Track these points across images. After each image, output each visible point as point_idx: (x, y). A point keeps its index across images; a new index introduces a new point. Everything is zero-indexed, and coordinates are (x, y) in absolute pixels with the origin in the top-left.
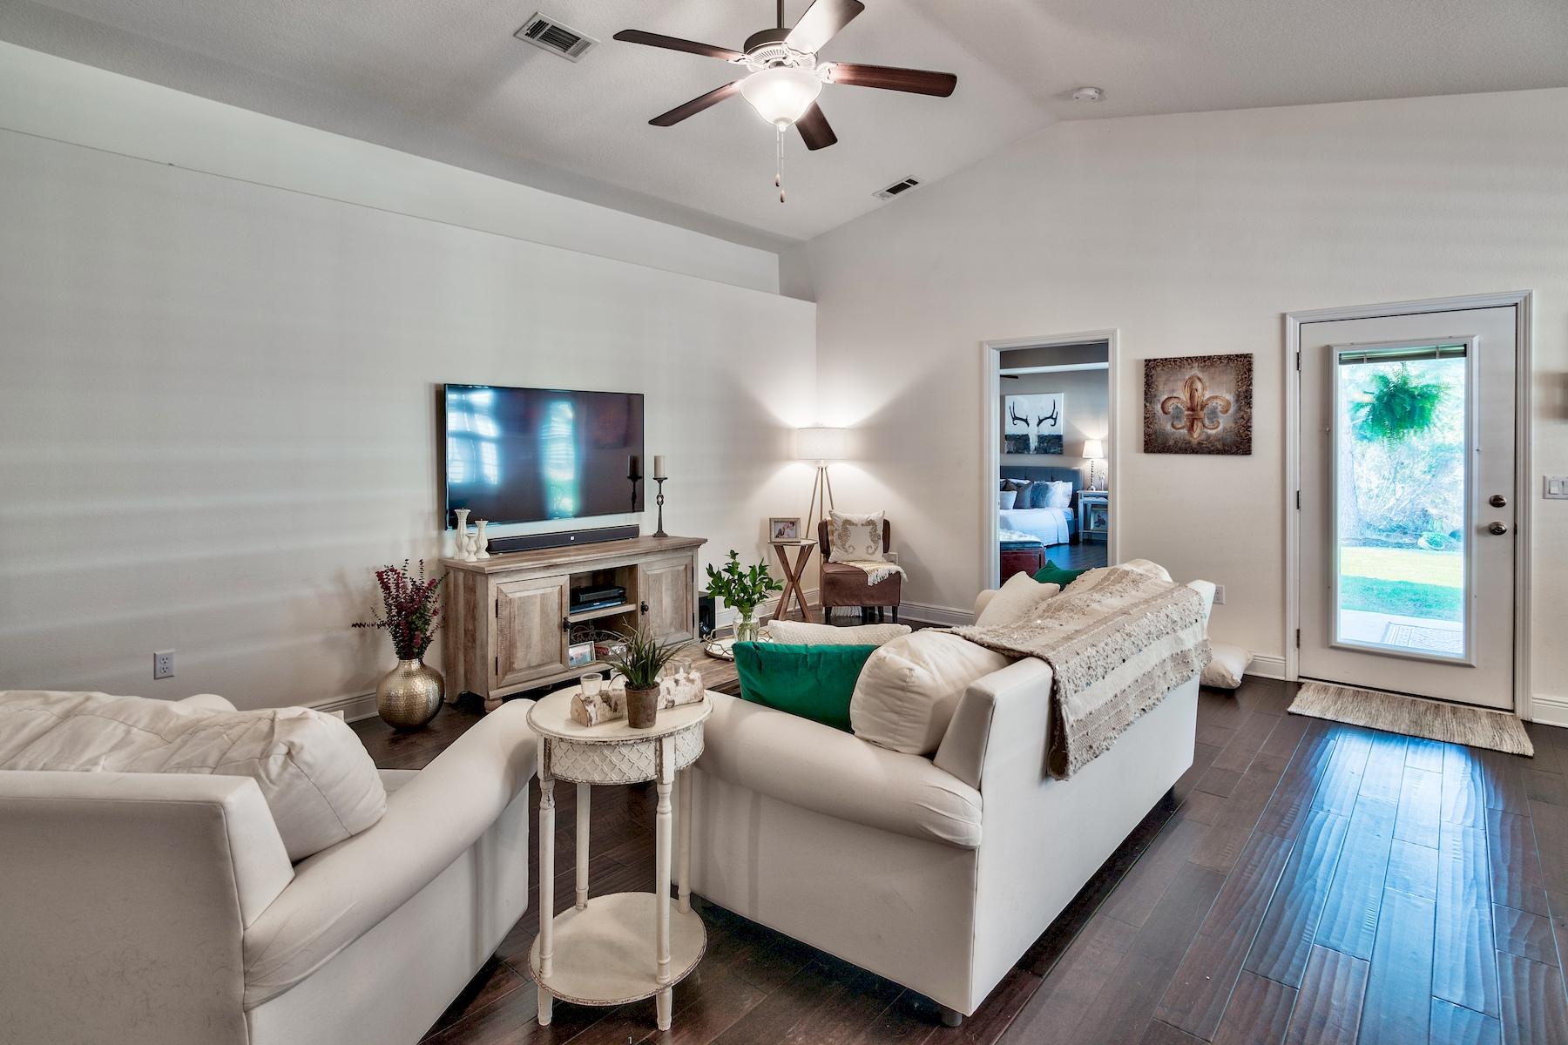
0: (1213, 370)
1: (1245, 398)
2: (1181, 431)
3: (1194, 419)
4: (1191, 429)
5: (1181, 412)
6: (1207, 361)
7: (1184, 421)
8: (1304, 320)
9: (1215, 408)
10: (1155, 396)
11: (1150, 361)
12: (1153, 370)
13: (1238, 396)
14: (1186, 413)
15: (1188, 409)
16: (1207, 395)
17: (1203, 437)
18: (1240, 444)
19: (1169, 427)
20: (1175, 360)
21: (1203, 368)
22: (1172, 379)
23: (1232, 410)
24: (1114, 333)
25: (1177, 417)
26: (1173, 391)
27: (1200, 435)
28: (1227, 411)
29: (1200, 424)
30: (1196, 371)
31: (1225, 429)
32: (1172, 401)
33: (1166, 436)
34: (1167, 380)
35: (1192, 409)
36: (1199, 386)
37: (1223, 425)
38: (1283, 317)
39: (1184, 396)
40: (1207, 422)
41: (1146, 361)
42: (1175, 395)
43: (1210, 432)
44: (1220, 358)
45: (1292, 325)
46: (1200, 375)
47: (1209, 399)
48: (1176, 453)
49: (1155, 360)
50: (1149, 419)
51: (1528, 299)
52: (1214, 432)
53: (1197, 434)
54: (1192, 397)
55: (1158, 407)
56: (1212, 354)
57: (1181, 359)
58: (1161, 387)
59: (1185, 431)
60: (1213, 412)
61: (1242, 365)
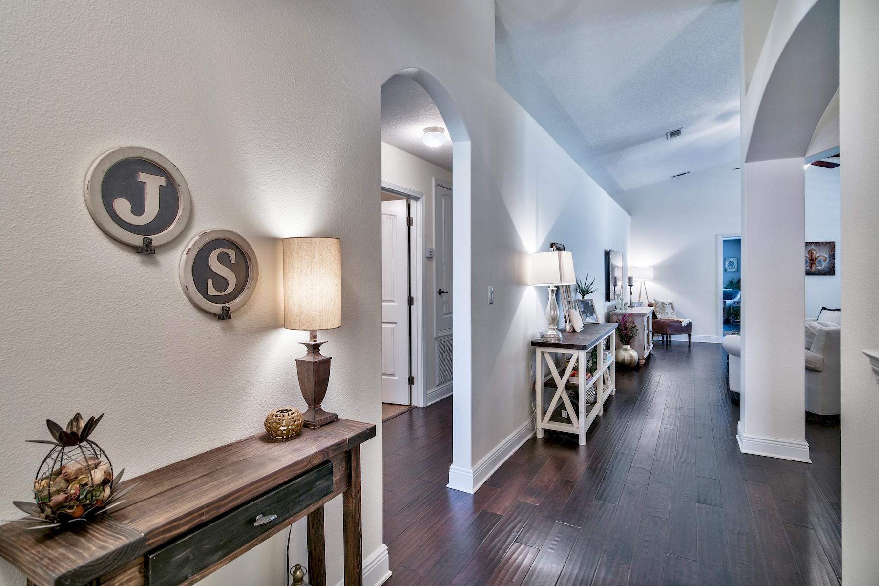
0: (820, 247)
1: (833, 257)
2: (807, 268)
3: (812, 264)
4: (811, 267)
5: (807, 261)
6: (817, 244)
7: (808, 264)
13: (830, 256)
15: (810, 260)
16: (818, 255)
17: (816, 270)
18: (829, 272)
21: (816, 246)
23: (828, 260)
28: (826, 261)
29: (815, 265)
30: (813, 247)
31: (824, 267)
36: (814, 252)
37: (824, 265)
39: (808, 255)
40: (817, 264)
43: (818, 268)
44: (823, 243)
46: (815, 248)
47: (818, 257)
52: (820, 268)
53: (814, 269)
54: (811, 256)
56: (819, 241)
59: (809, 268)
60: (820, 261)
61: (831, 246)
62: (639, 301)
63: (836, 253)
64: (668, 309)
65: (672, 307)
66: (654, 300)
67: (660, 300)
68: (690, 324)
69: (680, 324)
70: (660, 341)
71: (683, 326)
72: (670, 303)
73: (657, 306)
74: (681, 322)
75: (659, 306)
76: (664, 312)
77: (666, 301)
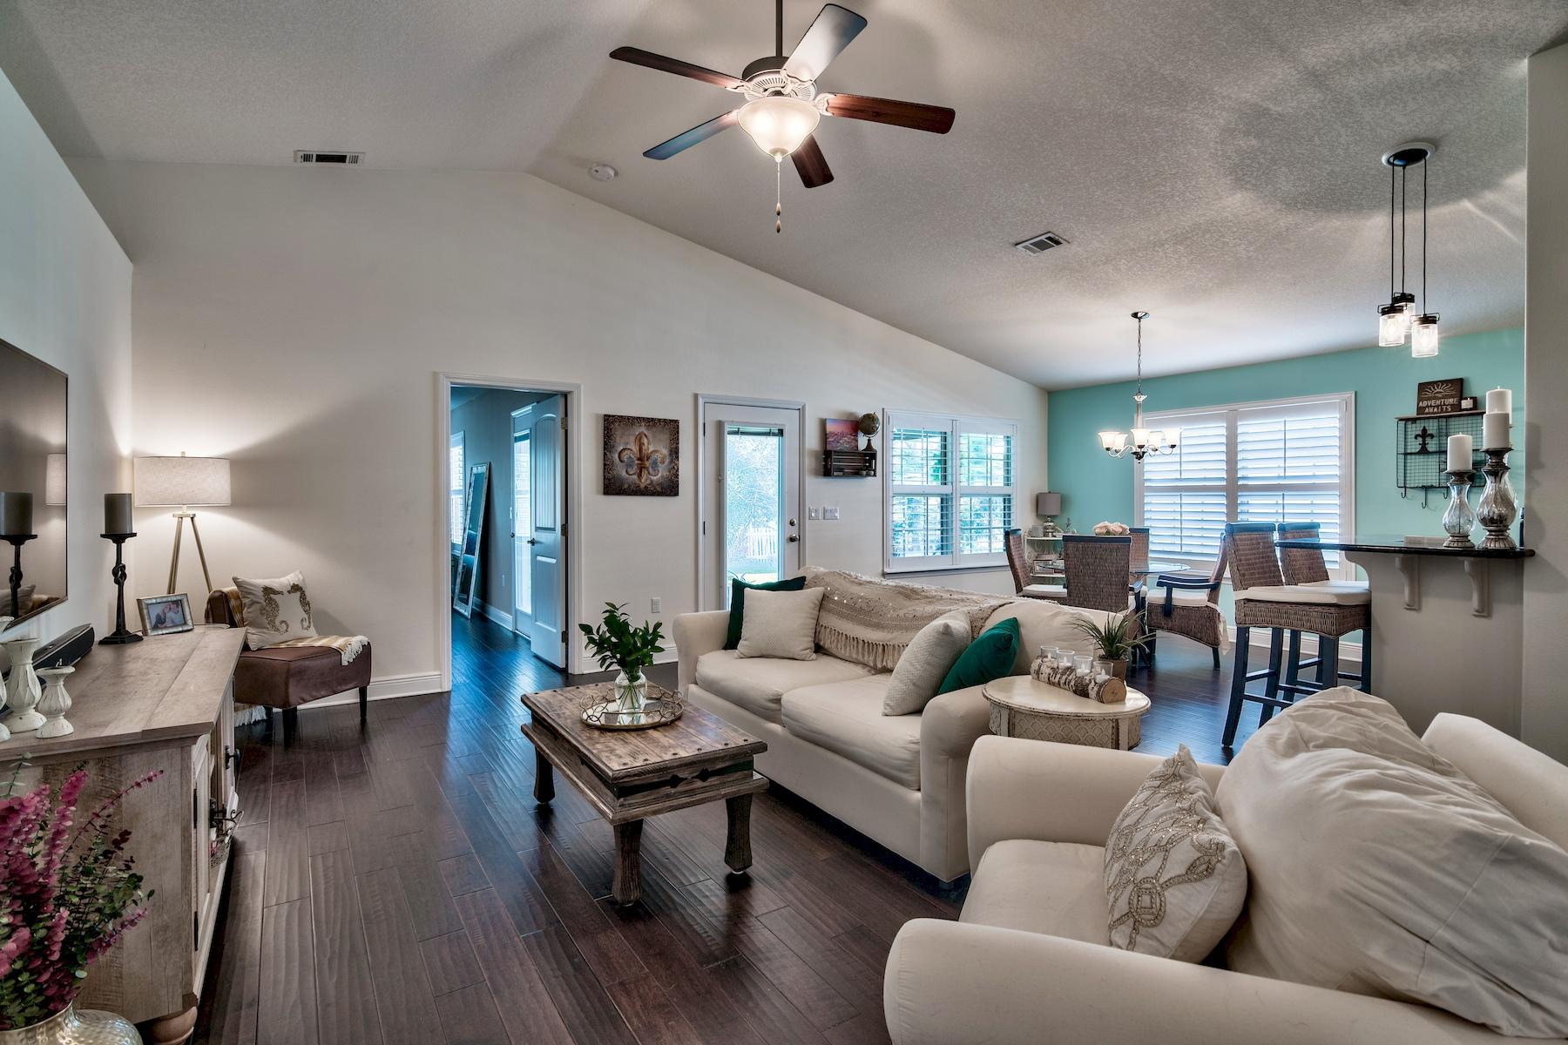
0: (655, 429)
1: (675, 453)
2: (633, 476)
3: (642, 468)
4: (640, 476)
5: (633, 462)
6: (651, 422)
7: (634, 470)
8: (707, 400)
9: (657, 460)
10: (614, 446)
11: (609, 416)
12: (611, 425)
13: (671, 451)
14: (637, 462)
15: (638, 460)
16: (651, 449)
17: (648, 482)
18: (670, 488)
19: (624, 473)
20: (629, 418)
21: (648, 427)
22: (626, 433)
23: (667, 461)
24: (579, 386)
25: (629, 465)
26: (627, 443)
27: (646, 480)
28: (664, 463)
29: (646, 472)
30: (643, 429)
31: (662, 476)
32: (626, 452)
33: (622, 481)
34: (623, 434)
35: (640, 459)
36: (645, 441)
37: (660, 475)
38: (696, 397)
39: (635, 449)
40: (650, 469)
41: (605, 415)
42: (628, 447)
43: (652, 477)
44: (659, 420)
45: (701, 401)
46: (646, 432)
47: (652, 452)
48: (629, 495)
49: (613, 416)
50: (607, 466)
51: (804, 407)
52: (655, 478)
53: (644, 482)
54: (640, 450)
55: (616, 456)
56: (654, 417)
57: (634, 418)
58: (618, 439)
59: (635, 477)
60: (655, 463)
61: (672, 427)
62: (171, 588)
63: (680, 445)
64: (290, 610)
65: (303, 598)
66: (235, 580)
67: (259, 580)
68: (366, 653)
69: (334, 659)
70: (256, 723)
71: (345, 663)
72: (296, 588)
73: (246, 601)
74: (337, 652)
75: (253, 603)
76: (272, 623)
77: (282, 581)
